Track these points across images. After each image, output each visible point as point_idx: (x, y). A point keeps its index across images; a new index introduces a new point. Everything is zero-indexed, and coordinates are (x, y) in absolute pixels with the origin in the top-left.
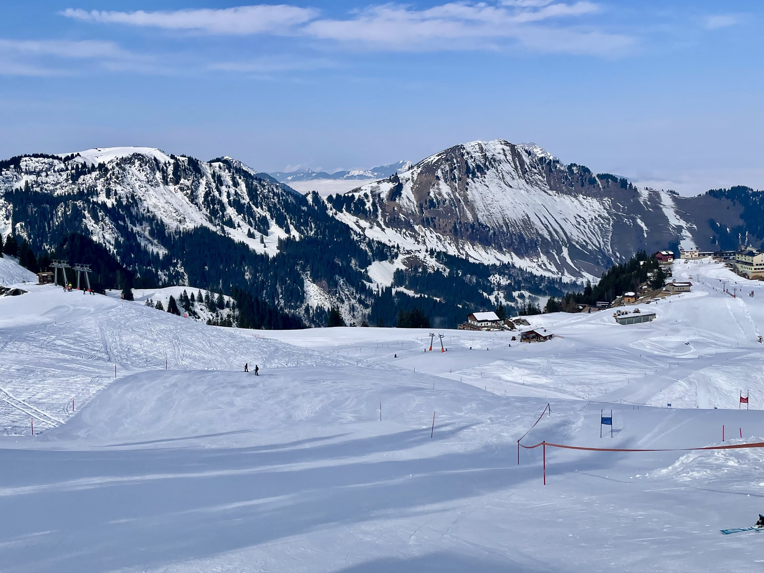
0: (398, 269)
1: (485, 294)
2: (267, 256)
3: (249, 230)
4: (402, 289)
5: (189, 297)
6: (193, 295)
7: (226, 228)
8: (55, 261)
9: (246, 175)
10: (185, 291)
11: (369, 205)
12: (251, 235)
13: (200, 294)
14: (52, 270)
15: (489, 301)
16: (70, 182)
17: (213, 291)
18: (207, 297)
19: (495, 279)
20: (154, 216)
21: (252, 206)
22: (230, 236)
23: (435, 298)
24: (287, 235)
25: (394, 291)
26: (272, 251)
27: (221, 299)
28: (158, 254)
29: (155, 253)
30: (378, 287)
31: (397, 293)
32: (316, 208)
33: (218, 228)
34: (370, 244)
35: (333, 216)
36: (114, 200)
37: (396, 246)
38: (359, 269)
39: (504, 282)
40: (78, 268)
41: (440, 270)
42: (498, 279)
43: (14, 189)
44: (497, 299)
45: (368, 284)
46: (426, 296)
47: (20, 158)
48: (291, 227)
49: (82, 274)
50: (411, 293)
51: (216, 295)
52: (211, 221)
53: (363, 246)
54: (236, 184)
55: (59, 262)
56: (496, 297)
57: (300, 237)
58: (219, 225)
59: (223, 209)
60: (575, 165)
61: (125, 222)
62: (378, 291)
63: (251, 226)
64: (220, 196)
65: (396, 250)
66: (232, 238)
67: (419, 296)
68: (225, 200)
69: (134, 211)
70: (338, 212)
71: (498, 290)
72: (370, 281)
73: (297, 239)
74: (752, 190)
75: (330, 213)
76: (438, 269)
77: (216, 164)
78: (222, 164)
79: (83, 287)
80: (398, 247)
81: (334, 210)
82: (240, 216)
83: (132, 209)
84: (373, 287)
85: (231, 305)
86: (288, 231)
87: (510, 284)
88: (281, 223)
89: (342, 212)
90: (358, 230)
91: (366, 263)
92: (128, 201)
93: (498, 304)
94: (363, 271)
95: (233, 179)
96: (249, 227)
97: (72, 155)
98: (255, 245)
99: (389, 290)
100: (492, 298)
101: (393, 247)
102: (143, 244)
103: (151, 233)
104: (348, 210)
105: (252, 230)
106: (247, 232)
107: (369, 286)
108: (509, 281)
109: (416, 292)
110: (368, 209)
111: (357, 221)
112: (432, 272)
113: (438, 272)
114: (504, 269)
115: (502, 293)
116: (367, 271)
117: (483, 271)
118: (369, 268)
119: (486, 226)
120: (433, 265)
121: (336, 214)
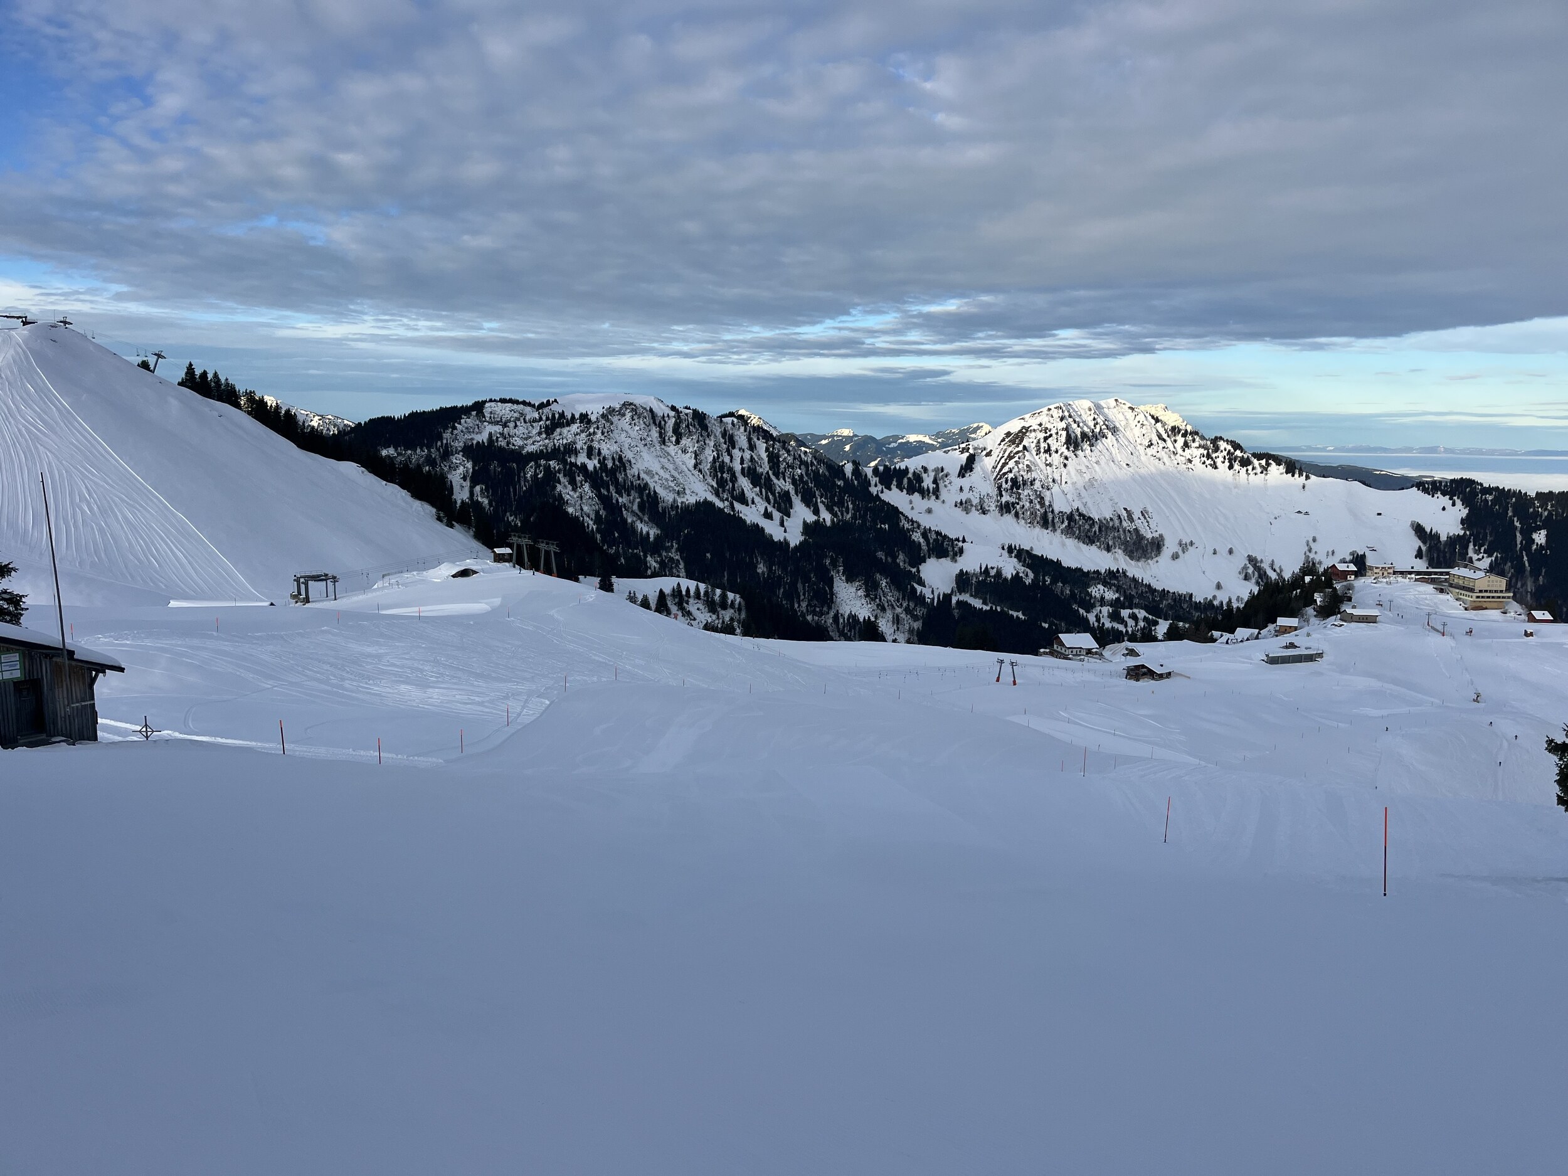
0: (961, 571)
1: (1081, 611)
2: (787, 543)
3: (766, 509)
4: (965, 597)
5: (684, 593)
6: (688, 590)
7: (737, 506)
8: (515, 535)
9: (767, 436)
10: (679, 584)
11: (928, 482)
12: (768, 516)
13: (697, 588)
14: (510, 546)
15: (1087, 620)
16: (544, 436)
17: (715, 586)
18: (706, 593)
19: (1097, 591)
20: (646, 484)
21: (773, 478)
22: (740, 515)
23: (1011, 612)
24: (814, 518)
25: (954, 600)
26: (795, 538)
27: (724, 597)
28: (648, 533)
29: (644, 532)
30: (933, 592)
31: (958, 602)
32: (856, 482)
33: (726, 503)
34: (925, 534)
35: (877, 495)
36: (596, 462)
37: (961, 539)
38: (909, 568)
39: (1110, 595)
40: (543, 546)
41: (1021, 574)
42: (1102, 592)
43: (475, 442)
44: (1098, 619)
45: (919, 588)
46: (999, 609)
47: (484, 402)
48: (822, 507)
49: (547, 553)
50: (977, 603)
51: (718, 592)
52: (717, 495)
53: (917, 537)
54: (752, 447)
55: (519, 537)
56: (1096, 616)
57: (832, 521)
58: (727, 499)
59: (734, 479)
60: (1221, 438)
61: (608, 490)
62: (933, 599)
63: (769, 503)
64: (731, 461)
65: (960, 544)
66: (743, 518)
67: (988, 608)
68: (737, 467)
69: (621, 477)
70: (885, 490)
71: (1101, 606)
72: (921, 583)
73: (828, 523)
74: (1481, 485)
75: (874, 490)
76: (1018, 573)
77: (729, 420)
78: (735, 420)
79: (548, 571)
80: (964, 541)
81: (880, 487)
82: (755, 489)
83: (618, 475)
84: (927, 592)
85: (737, 606)
86: (816, 512)
87: (1118, 599)
88: (808, 500)
89: (890, 489)
90: (910, 514)
91: (918, 559)
92: (614, 463)
93: (1098, 626)
94: (914, 570)
95: (750, 440)
96: (767, 504)
97: (548, 401)
98: (773, 529)
99: (947, 597)
100: (1092, 618)
101: (958, 540)
102: (629, 520)
103: (641, 507)
104: (900, 487)
105: (770, 509)
106: (762, 512)
107: (921, 592)
108: (1117, 595)
109: (985, 603)
110: (926, 487)
111: (911, 502)
112: (1009, 577)
113: (1017, 578)
114: (1112, 578)
115: (1106, 610)
116: (918, 571)
117: (1080, 578)
118: (922, 567)
119: (1090, 518)
120: (1010, 567)
121: (882, 492)
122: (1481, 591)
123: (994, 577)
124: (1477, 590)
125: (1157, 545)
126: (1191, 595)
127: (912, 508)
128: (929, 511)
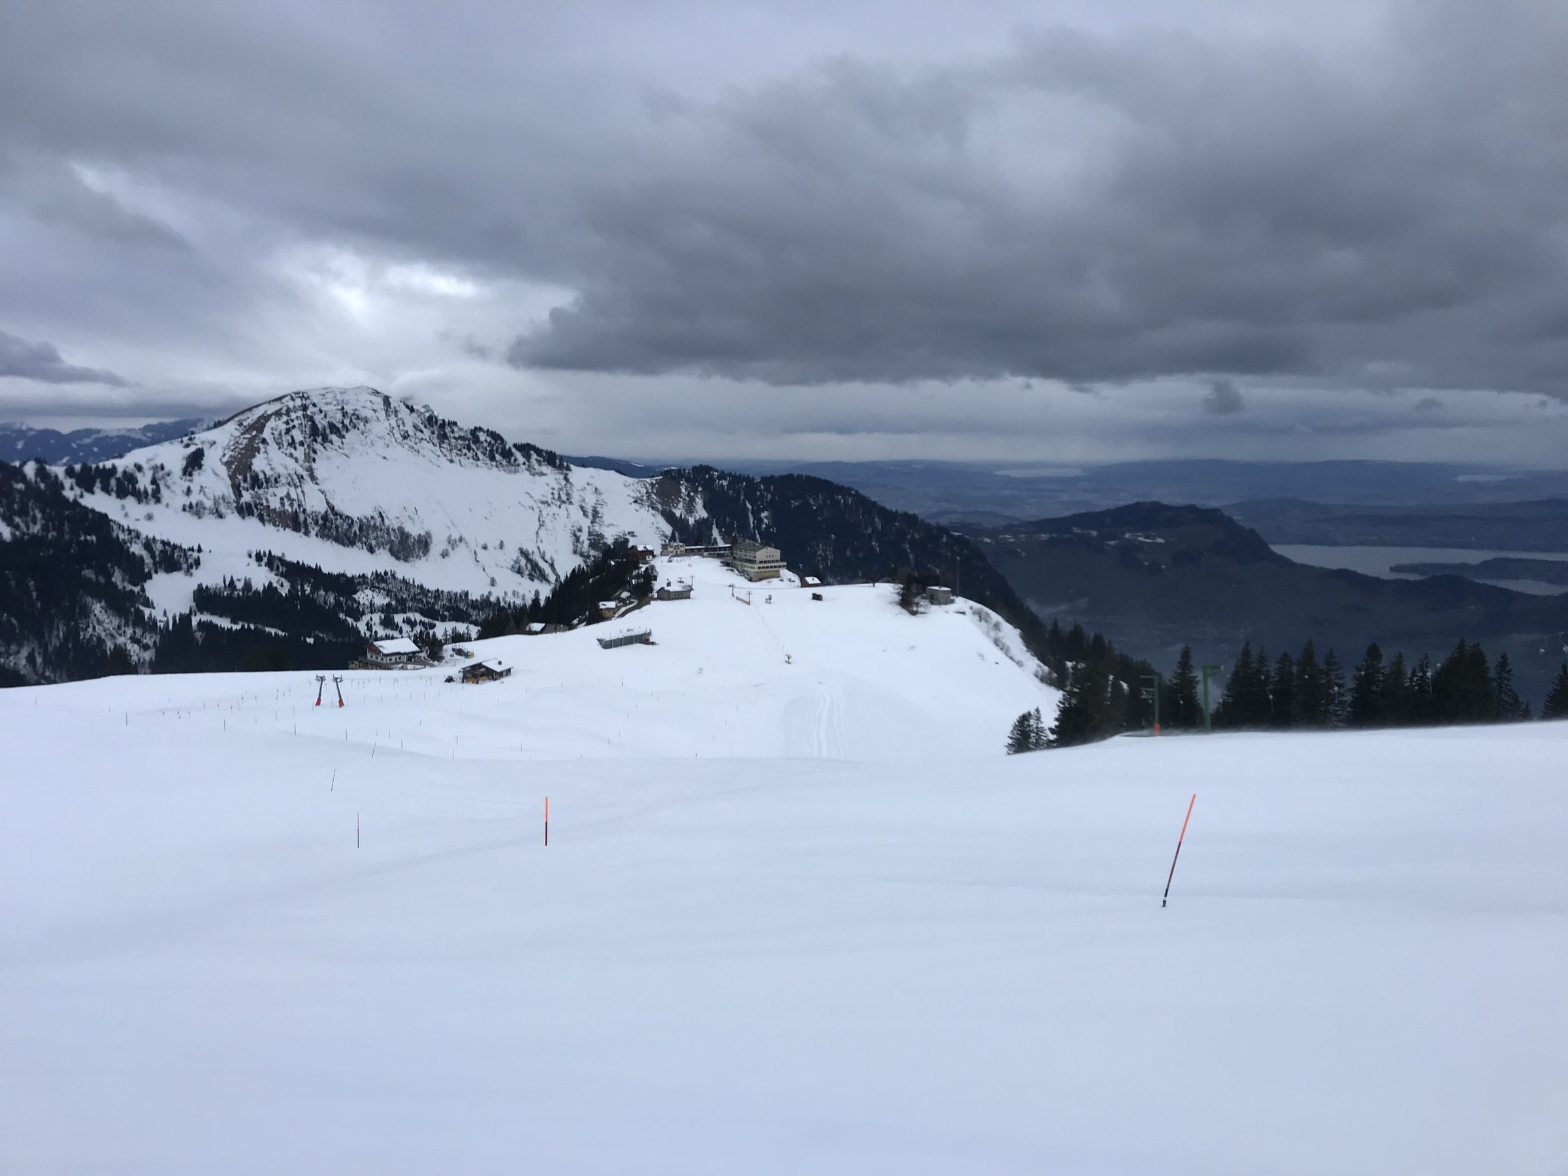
0: (200, 586)
1: (351, 620)
4: (206, 617)
11: (144, 482)
15: (360, 630)
19: (364, 597)
23: (267, 629)
25: (195, 621)
30: (165, 614)
31: (200, 623)
32: (42, 486)
34: (148, 545)
35: (75, 500)
38: (129, 587)
39: (381, 600)
41: (275, 585)
42: (370, 597)
44: (369, 628)
45: (147, 612)
46: (252, 627)
50: (224, 623)
53: (136, 549)
56: (367, 624)
57: (13, 535)
60: (480, 429)
62: (167, 622)
65: (195, 555)
67: (239, 627)
70: (86, 494)
71: (372, 612)
72: (148, 603)
73: (7, 538)
75: (69, 494)
76: (271, 584)
80: (200, 550)
81: (78, 491)
84: (158, 615)
87: (389, 605)
89: (92, 492)
90: (125, 523)
91: (139, 574)
93: (371, 635)
94: (137, 589)
99: (185, 619)
100: (362, 626)
101: (192, 550)
104: (106, 489)
107: (151, 614)
108: (387, 600)
109: (234, 621)
110: (142, 489)
111: (123, 507)
112: (261, 589)
113: (270, 588)
114: (380, 580)
115: (377, 618)
116: (143, 590)
117: (345, 585)
118: (148, 585)
119: (347, 517)
120: (261, 578)
121: (82, 496)
122: (761, 562)
123: (243, 590)
124: (758, 562)
125: (424, 544)
126: (467, 594)
127: (126, 515)
128: (150, 517)
